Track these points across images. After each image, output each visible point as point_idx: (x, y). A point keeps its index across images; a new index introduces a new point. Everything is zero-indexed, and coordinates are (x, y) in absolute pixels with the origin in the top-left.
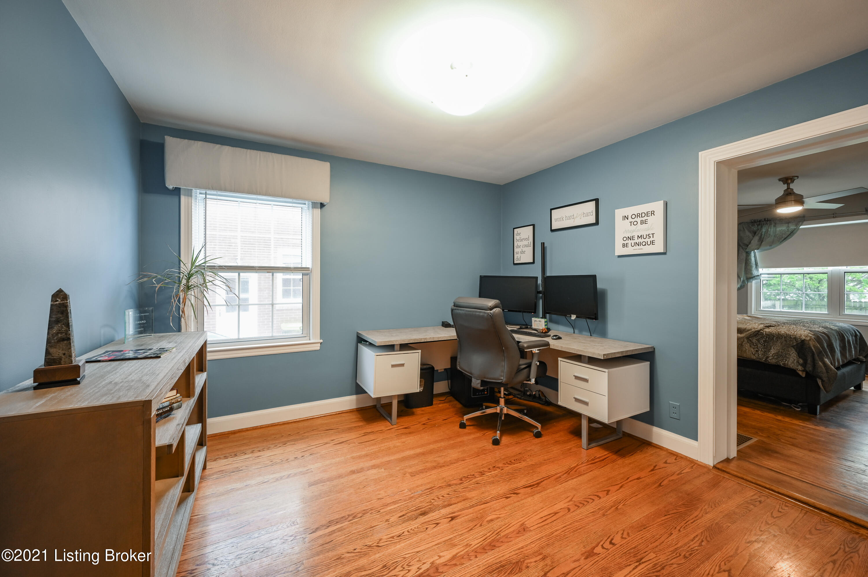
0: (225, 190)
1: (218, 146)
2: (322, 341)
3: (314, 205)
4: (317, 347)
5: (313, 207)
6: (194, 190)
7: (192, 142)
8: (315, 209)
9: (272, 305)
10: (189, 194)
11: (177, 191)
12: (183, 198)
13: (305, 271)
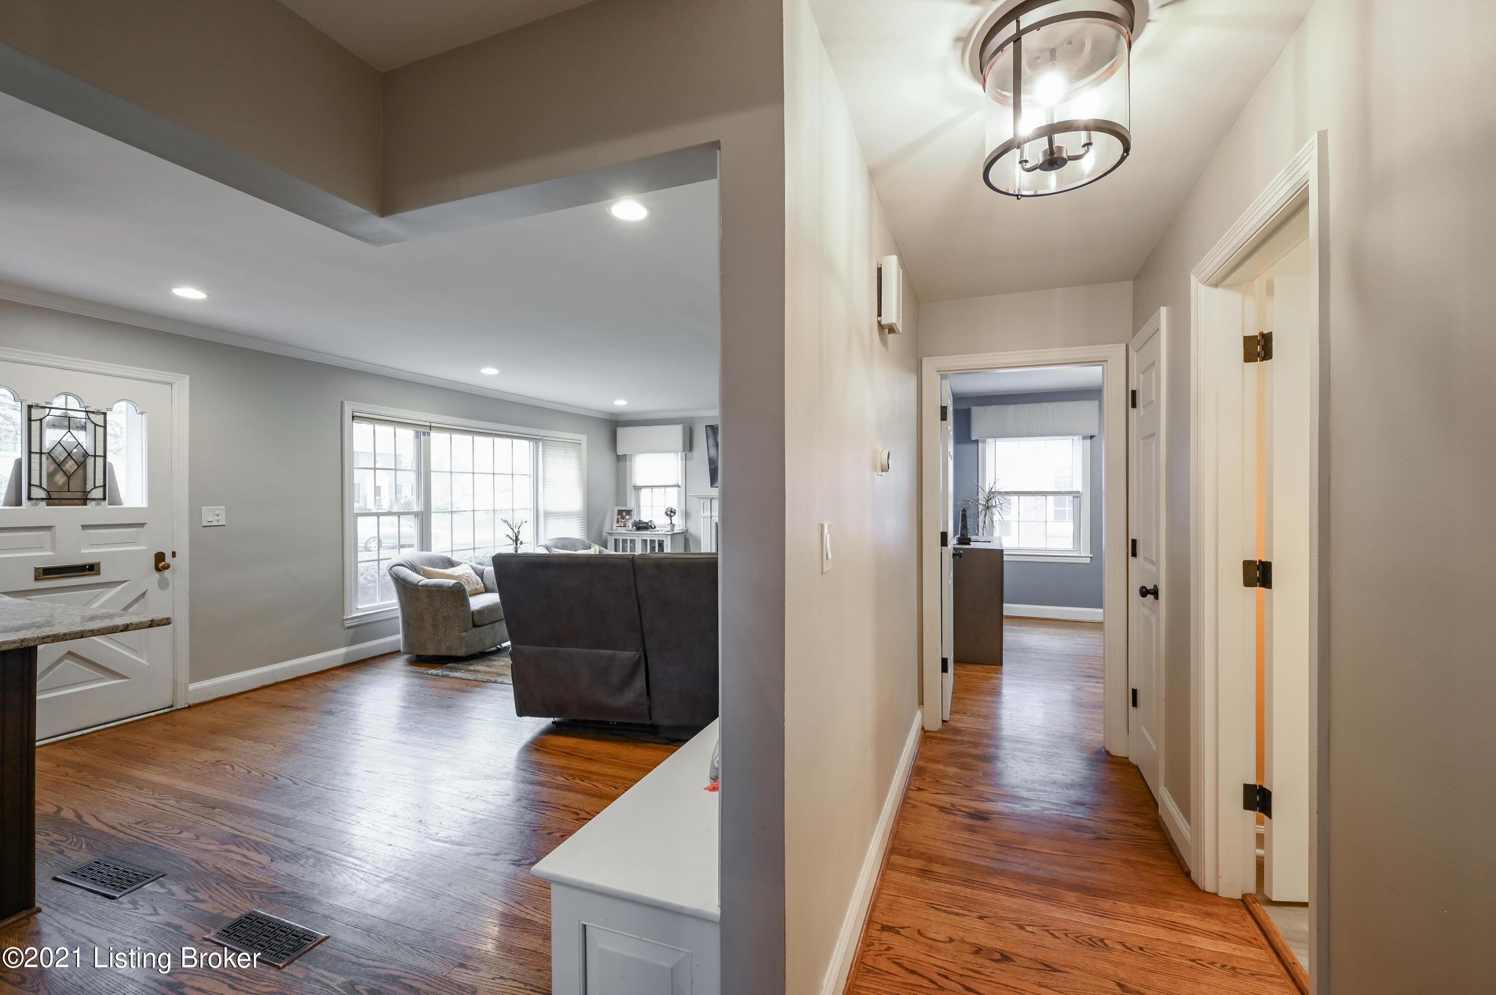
0: (1010, 437)
1: (1005, 406)
2: (1092, 556)
3: (1085, 438)
4: (1088, 561)
5: (1083, 439)
6: (987, 439)
7: (988, 407)
8: (1085, 440)
9: (1046, 522)
10: (984, 442)
11: (977, 441)
12: (980, 445)
13: (1076, 495)
